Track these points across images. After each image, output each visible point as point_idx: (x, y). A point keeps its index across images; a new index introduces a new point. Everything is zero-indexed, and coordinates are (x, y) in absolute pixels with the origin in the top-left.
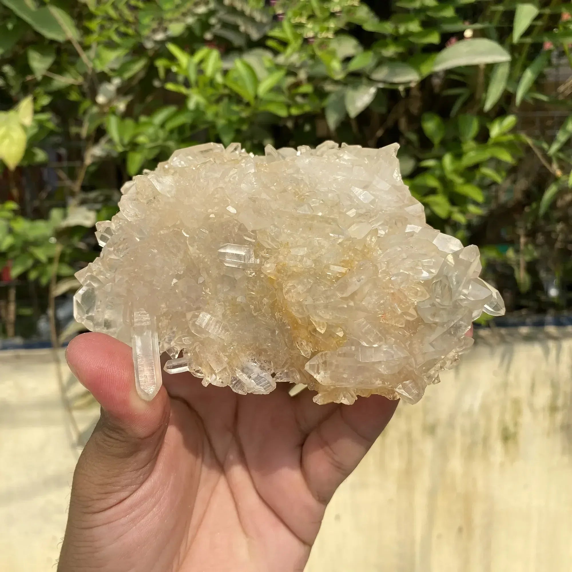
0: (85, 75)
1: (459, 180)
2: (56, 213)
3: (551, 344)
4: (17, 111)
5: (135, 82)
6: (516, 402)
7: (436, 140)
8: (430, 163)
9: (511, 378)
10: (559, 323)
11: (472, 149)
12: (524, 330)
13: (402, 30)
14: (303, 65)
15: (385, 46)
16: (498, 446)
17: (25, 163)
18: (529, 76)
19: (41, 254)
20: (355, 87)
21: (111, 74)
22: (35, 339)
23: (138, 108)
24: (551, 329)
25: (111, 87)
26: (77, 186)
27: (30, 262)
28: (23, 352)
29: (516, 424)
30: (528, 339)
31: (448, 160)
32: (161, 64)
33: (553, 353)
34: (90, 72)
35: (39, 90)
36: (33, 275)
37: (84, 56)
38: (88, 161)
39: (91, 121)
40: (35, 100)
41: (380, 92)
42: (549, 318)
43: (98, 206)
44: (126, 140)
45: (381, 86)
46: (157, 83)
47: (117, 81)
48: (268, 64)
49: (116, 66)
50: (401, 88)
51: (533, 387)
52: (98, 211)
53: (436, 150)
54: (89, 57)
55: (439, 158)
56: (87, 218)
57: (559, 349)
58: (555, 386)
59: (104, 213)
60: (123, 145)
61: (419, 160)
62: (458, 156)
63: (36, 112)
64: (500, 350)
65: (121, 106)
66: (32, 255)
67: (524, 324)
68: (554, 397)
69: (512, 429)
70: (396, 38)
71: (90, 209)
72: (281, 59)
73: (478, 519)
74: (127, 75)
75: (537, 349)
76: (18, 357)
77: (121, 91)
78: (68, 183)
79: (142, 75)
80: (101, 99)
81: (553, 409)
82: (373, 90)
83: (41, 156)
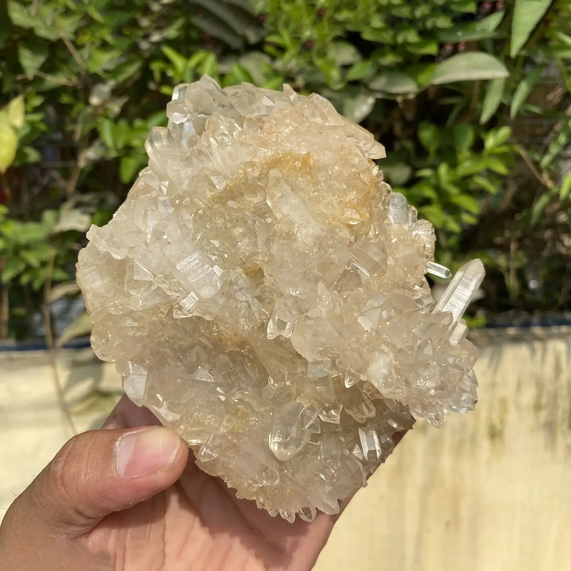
0: (78, 75)
1: (453, 191)
2: (48, 216)
3: (538, 345)
4: (7, 111)
5: (129, 84)
6: (503, 402)
7: (432, 148)
8: (426, 173)
9: (499, 379)
10: (544, 324)
11: (467, 159)
12: (512, 331)
13: (400, 39)
14: (301, 71)
15: (384, 55)
16: (485, 443)
17: (18, 164)
18: (523, 89)
19: (33, 259)
20: (354, 96)
21: (105, 76)
22: (28, 341)
23: (133, 110)
24: (538, 330)
25: (106, 88)
26: (71, 186)
27: (21, 267)
28: (16, 355)
29: (502, 422)
30: (516, 340)
31: (443, 169)
32: (156, 67)
33: (539, 354)
34: (83, 73)
35: (30, 89)
36: (25, 279)
37: (77, 56)
38: (82, 163)
39: (85, 122)
40: (26, 101)
41: (378, 103)
42: (535, 319)
43: (92, 210)
44: (120, 144)
45: (379, 96)
46: (152, 86)
47: (111, 83)
48: (265, 69)
49: (111, 67)
50: (399, 99)
51: (519, 387)
52: (92, 215)
53: (431, 159)
54: (82, 57)
55: (435, 168)
56: (81, 222)
57: (544, 350)
58: (539, 385)
59: (98, 217)
60: (117, 150)
61: (415, 169)
62: (454, 165)
63: (26, 113)
64: (489, 351)
65: (115, 108)
66: (23, 260)
67: (511, 325)
68: (539, 396)
69: (498, 426)
70: (394, 48)
71: (84, 213)
72: (279, 64)
73: (465, 513)
74: (121, 78)
75: (523, 350)
76: (11, 360)
77: (116, 93)
78: (61, 183)
79: (137, 77)
80: (95, 100)
81: (538, 407)
82: (371, 101)
83: (33, 156)
